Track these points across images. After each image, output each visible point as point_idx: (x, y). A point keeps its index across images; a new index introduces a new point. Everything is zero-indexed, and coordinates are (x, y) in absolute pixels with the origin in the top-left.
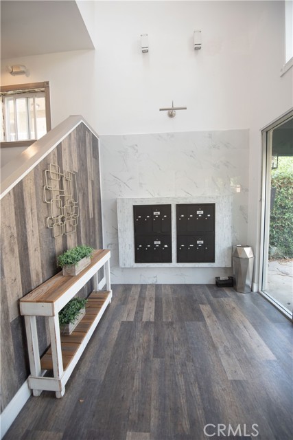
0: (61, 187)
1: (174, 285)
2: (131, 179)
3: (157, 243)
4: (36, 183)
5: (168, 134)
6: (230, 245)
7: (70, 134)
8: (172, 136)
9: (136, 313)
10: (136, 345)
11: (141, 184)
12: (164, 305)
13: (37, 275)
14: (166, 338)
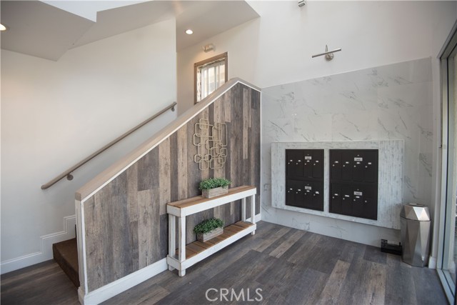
0: (211, 134)
1: (323, 236)
2: (287, 124)
3: (308, 188)
4: (188, 133)
5: (324, 77)
6: (399, 201)
7: (224, 95)
8: (329, 79)
9: (269, 248)
10: (250, 268)
11: (296, 129)
12: (299, 250)
13: (184, 192)
14: (279, 272)
